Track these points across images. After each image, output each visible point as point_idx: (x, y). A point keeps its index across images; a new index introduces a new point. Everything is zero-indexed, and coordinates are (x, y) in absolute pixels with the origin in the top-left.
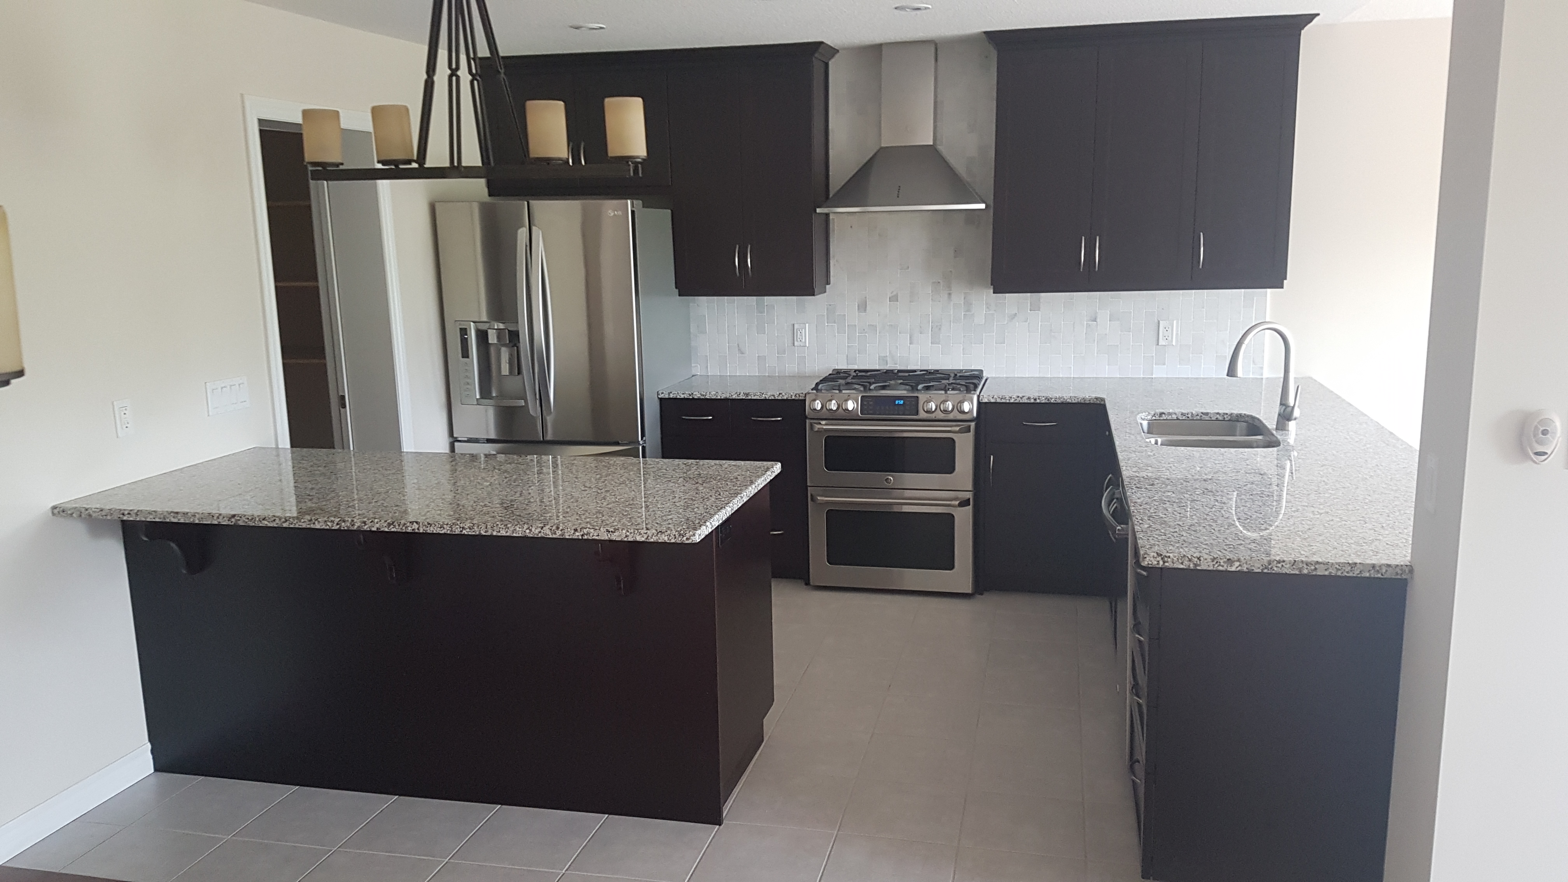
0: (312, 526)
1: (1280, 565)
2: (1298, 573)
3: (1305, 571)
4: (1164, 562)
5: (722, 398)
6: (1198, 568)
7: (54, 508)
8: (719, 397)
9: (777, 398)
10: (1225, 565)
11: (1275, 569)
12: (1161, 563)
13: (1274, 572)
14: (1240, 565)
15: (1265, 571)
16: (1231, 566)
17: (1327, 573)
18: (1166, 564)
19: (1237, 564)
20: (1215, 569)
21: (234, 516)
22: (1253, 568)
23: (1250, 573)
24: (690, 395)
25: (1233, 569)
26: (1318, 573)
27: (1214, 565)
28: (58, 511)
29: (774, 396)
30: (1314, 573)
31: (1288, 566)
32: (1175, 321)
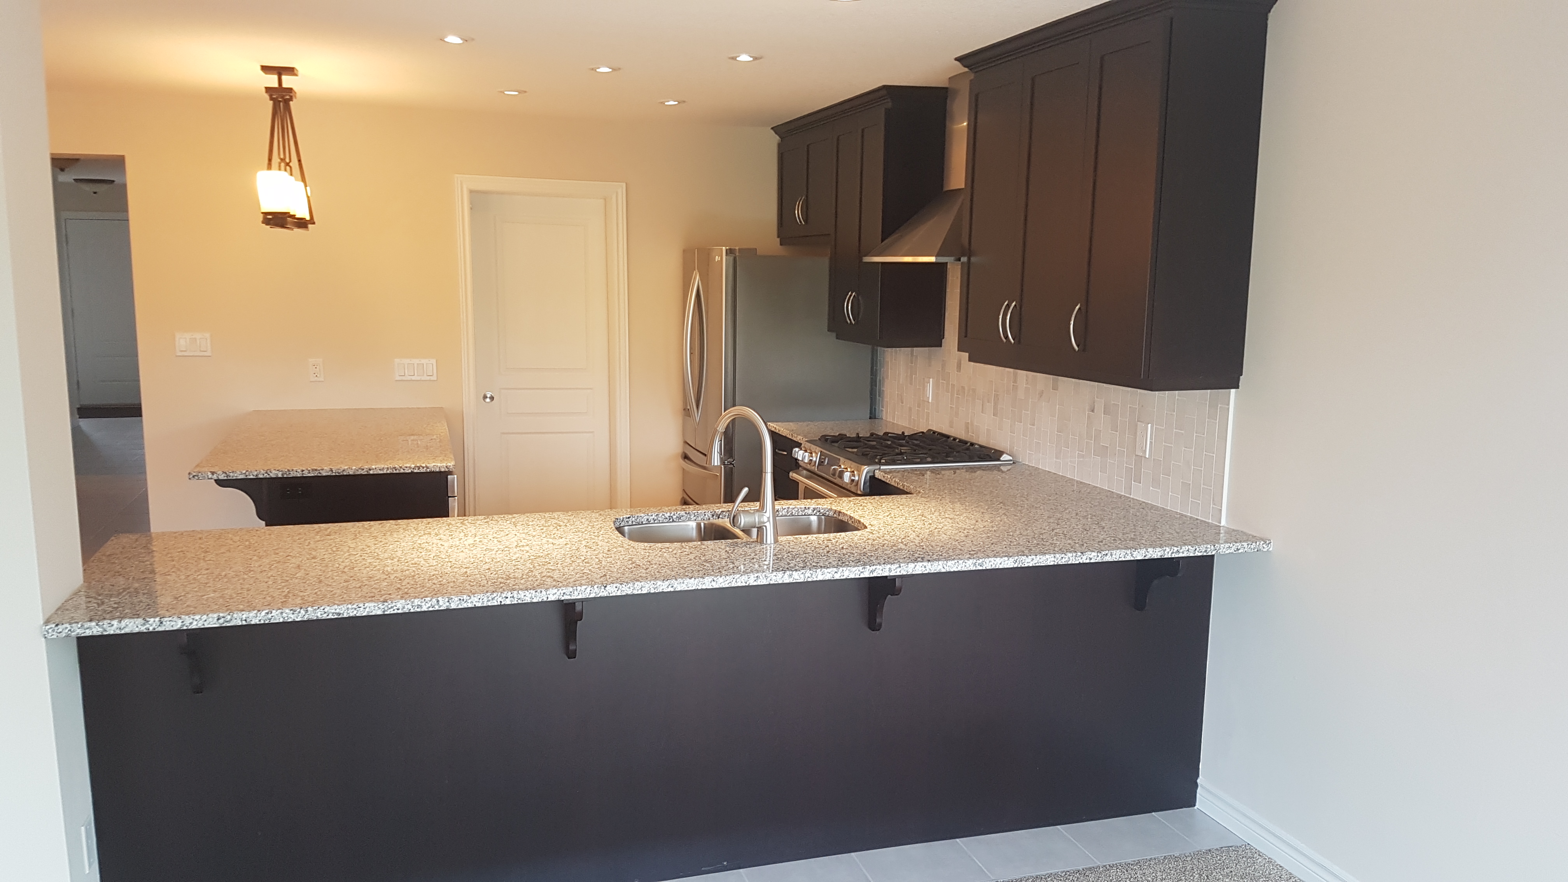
32: (1150, 425)
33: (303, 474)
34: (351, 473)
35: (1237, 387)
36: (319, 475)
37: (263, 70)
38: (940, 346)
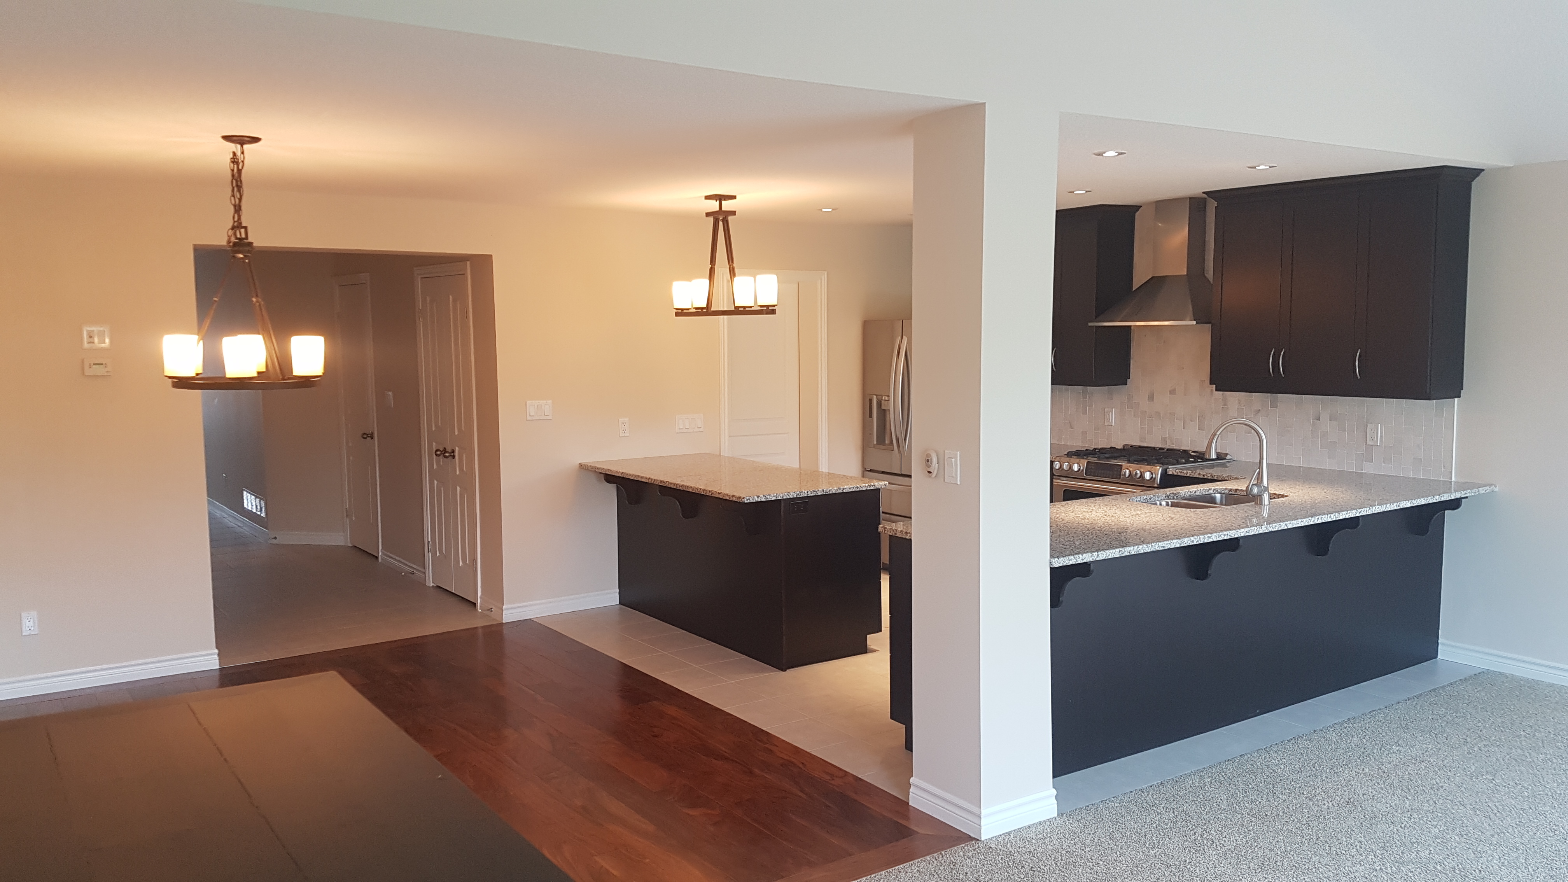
7: (579, 464)
28: (581, 465)
32: (1379, 425)
33: (808, 494)
34: (834, 492)
35: (1459, 397)
36: (817, 494)
37: (707, 198)
38: (1126, 384)
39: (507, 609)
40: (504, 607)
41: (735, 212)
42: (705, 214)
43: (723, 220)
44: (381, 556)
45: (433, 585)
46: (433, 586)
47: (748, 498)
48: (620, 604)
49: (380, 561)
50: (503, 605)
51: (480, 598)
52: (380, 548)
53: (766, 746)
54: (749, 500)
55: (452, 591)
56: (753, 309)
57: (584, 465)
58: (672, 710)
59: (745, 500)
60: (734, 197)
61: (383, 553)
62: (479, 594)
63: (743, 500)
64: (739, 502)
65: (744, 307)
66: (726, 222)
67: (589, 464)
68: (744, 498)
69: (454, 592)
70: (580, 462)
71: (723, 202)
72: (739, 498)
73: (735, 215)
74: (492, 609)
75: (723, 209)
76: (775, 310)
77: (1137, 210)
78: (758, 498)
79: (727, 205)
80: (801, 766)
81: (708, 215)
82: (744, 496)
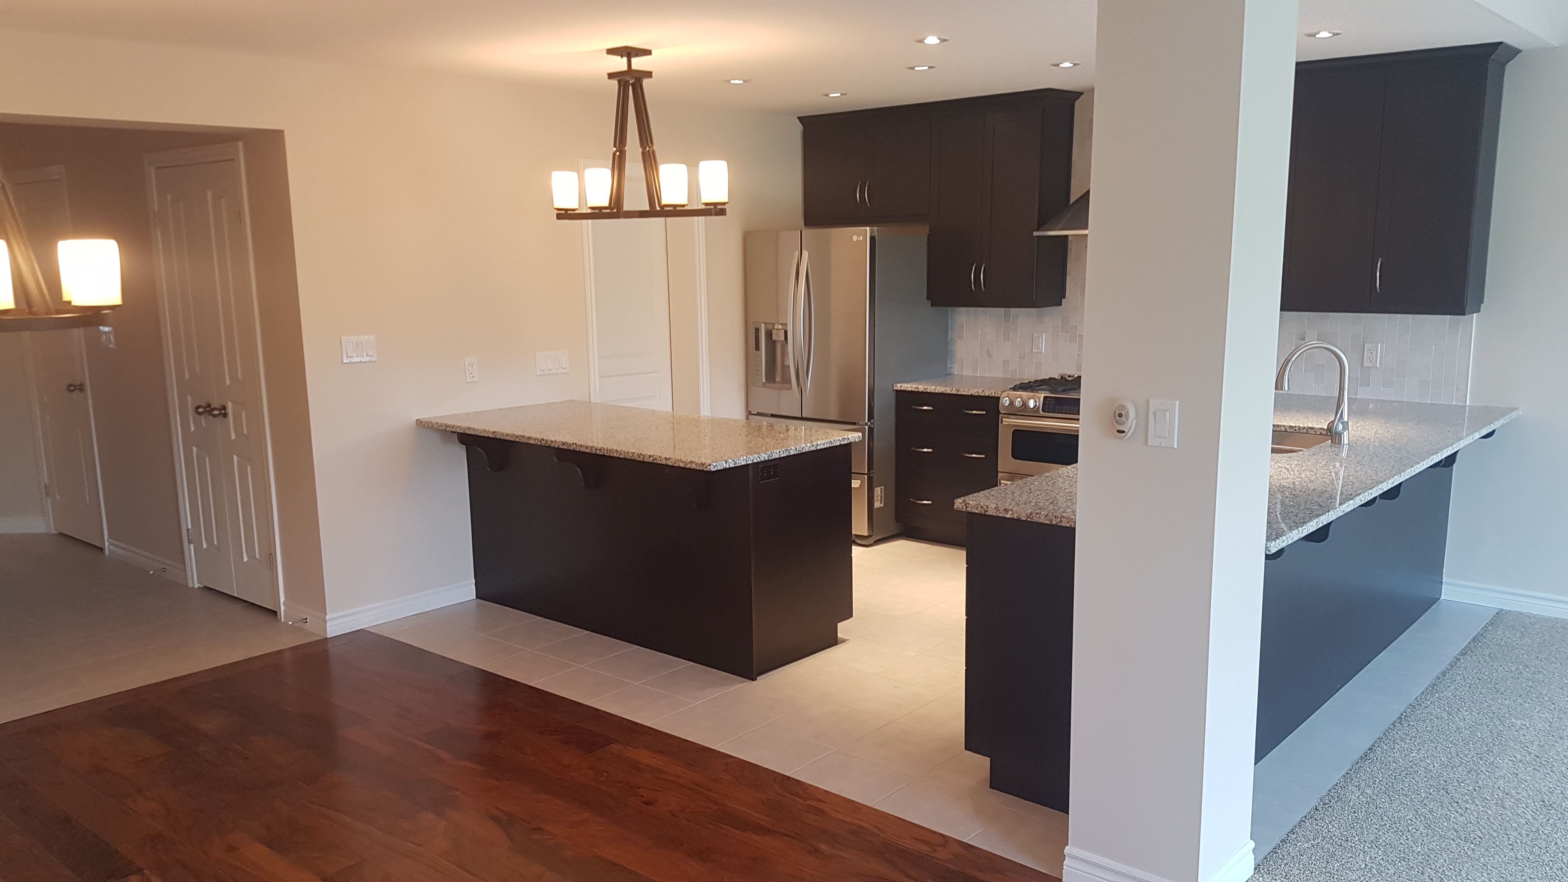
0: (529, 442)
1: (1037, 516)
2: (1049, 523)
3: (1054, 523)
4: (966, 507)
5: (939, 392)
6: (987, 513)
7: (417, 420)
8: (937, 391)
9: (980, 394)
10: (1003, 513)
11: (1034, 518)
12: (964, 508)
13: (1034, 521)
14: (1012, 514)
15: (1028, 519)
16: (1007, 514)
17: (1068, 525)
18: (968, 509)
19: (1011, 512)
20: (997, 515)
21: (494, 432)
22: (1020, 517)
23: (1019, 520)
24: (916, 388)
25: (1008, 516)
26: (1063, 525)
27: (996, 512)
28: (419, 423)
29: (978, 392)
30: (1060, 524)
31: (1043, 517)
33: (780, 455)
35: (1479, 312)
36: (789, 454)
37: (611, 52)
38: (1061, 305)
39: (331, 620)
40: (327, 617)
41: (651, 73)
42: (607, 76)
43: (633, 85)
44: (108, 547)
45: (199, 585)
46: (199, 588)
47: (715, 464)
48: (477, 597)
49: (107, 554)
50: (326, 614)
51: (284, 604)
52: (106, 537)
53: (808, 802)
54: (716, 467)
55: (233, 595)
56: (686, 208)
57: (426, 422)
58: (644, 756)
59: (712, 467)
60: (648, 52)
61: (111, 544)
62: (282, 599)
63: (709, 467)
64: (703, 471)
65: (675, 206)
66: (638, 88)
67: (434, 421)
68: (710, 465)
69: (235, 595)
70: (417, 418)
71: (633, 60)
72: (703, 465)
73: (651, 77)
74: (306, 619)
75: (633, 67)
76: (725, 209)
77: (1078, 98)
78: (726, 463)
79: (638, 63)
80: (877, 831)
81: (611, 76)
82: (710, 463)
